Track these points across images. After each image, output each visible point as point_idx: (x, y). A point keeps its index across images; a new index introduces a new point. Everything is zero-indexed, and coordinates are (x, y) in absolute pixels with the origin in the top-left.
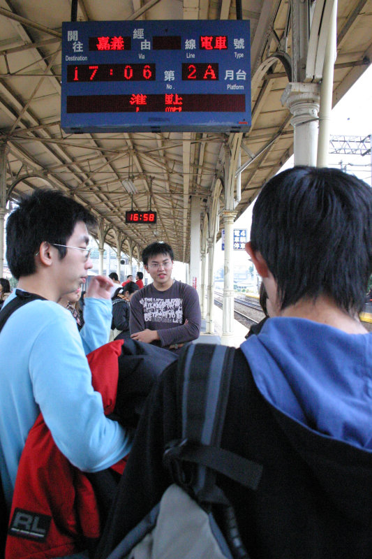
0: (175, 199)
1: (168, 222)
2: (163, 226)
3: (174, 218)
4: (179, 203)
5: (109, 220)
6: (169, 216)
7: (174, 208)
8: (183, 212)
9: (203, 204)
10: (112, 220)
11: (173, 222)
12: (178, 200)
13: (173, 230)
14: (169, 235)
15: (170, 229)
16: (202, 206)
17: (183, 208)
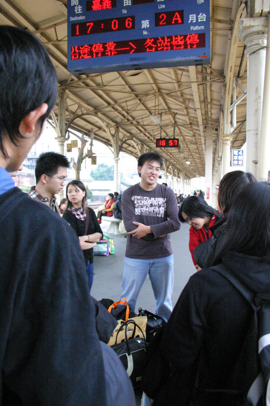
0: (195, 129)
1: (192, 147)
2: (189, 150)
3: (196, 143)
4: (197, 132)
5: (148, 146)
6: (192, 143)
7: (194, 136)
8: (200, 139)
9: (215, 132)
10: (151, 146)
11: (196, 147)
12: (196, 130)
13: (196, 153)
14: (195, 157)
15: (194, 152)
16: (215, 134)
17: (200, 135)
